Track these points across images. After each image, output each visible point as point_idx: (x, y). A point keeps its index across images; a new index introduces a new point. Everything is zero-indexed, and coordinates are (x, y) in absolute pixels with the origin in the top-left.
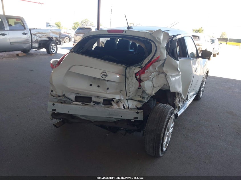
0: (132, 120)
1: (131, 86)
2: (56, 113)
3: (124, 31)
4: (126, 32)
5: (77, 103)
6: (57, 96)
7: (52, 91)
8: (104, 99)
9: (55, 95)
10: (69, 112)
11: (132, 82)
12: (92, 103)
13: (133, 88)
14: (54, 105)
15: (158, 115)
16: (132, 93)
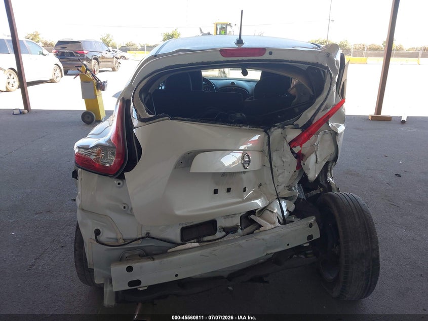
0: (305, 245)
1: (280, 171)
2: (141, 289)
3: (267, 52)
4: (271, 53)
5: (189, 245)
6: (121, 242)
7: (97, 232)
8: (241, 215)
9: (112, 242)
10: (177, 275)
11: (283, 162)
12: (219, 234)
13: (286, 174)
14: (130, 269)
15: (357, 220)
16: (283, 186)
